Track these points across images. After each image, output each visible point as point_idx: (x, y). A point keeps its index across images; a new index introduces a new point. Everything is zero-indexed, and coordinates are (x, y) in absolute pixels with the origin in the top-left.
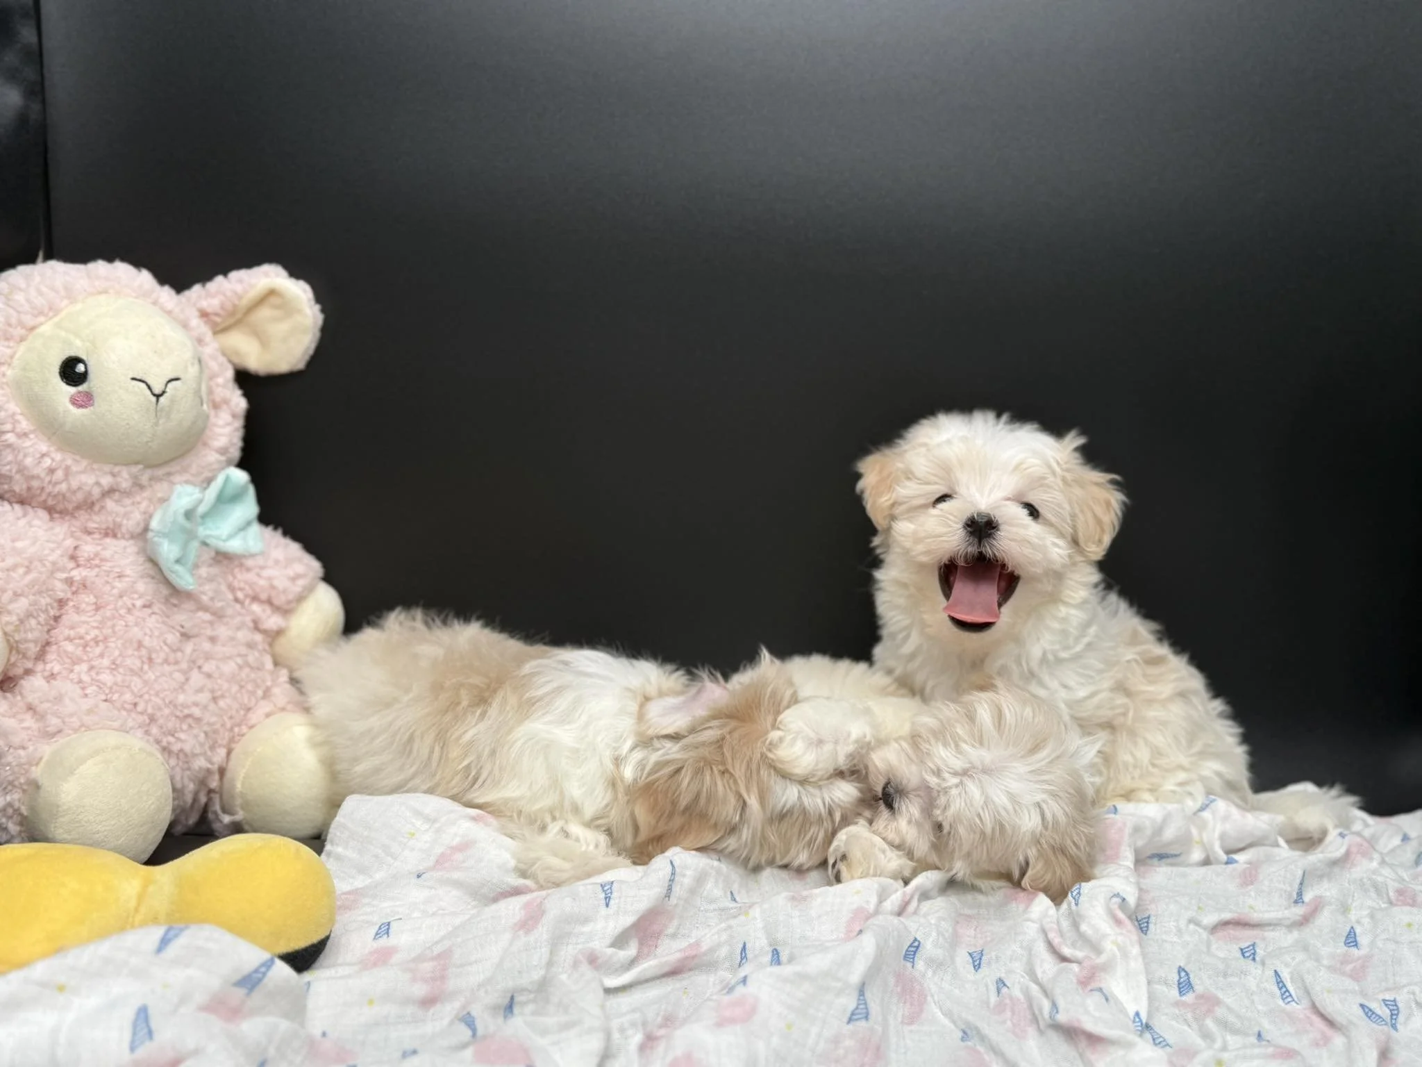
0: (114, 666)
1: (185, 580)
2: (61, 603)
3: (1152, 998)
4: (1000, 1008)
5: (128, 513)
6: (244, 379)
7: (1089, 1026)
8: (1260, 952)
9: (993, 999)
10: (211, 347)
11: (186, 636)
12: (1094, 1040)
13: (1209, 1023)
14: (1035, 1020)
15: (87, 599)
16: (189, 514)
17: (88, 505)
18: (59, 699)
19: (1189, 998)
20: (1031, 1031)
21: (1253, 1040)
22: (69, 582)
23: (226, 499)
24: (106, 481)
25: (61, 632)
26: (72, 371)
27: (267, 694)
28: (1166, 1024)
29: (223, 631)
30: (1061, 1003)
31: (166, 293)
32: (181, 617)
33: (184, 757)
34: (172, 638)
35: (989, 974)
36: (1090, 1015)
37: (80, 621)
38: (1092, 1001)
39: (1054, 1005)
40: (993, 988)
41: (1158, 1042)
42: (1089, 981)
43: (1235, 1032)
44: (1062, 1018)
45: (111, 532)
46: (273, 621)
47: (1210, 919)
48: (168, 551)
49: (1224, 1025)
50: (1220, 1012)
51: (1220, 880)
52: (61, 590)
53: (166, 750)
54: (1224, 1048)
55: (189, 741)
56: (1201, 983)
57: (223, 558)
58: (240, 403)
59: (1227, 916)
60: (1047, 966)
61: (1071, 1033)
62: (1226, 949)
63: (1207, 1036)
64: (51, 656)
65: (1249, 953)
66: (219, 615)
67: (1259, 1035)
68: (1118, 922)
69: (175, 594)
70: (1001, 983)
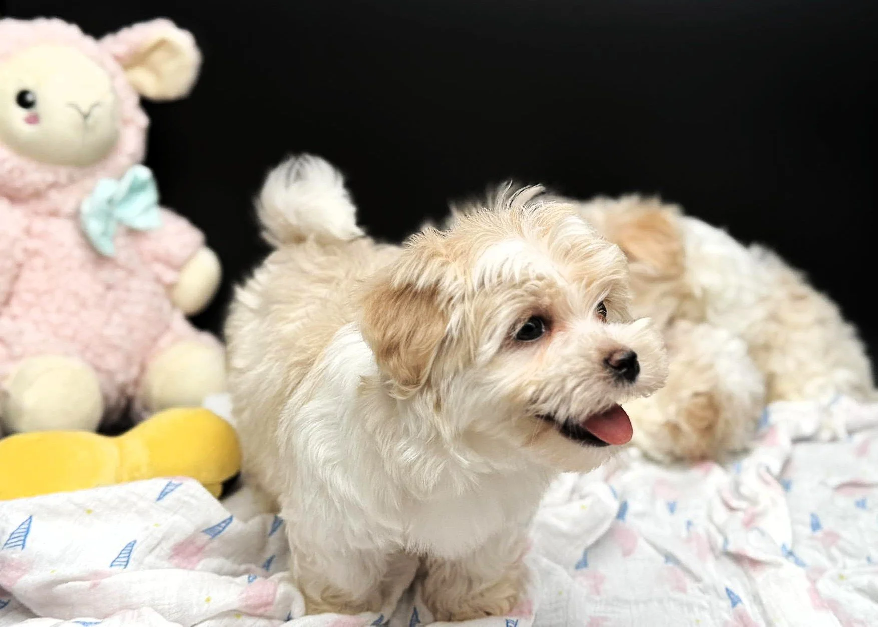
0: (59, 310)
1: (107, 247)
2: (20, 266)
3: (794, 534)
4: (689, 540)
5: (64, 200)
6: (146, 104)
7: (752, 554)
8: (869, 504)
9: (684, 534)
10: (122, 79)
11: (109, 287)
12: (754, 563)
13: (835, 551)
14: (713, 549)
15: (38, 262)
16: (110, 201)
17: (37, 194)
18: (20, 333)
19: (819, 534)
20: (710, 558)
21: (864, 562)
22: (25, 251)
23: (135, 189)
24: (50, 177)
25: (21, 286)
26: (23, 100)
27: (167, 327)
28: (805, 553)
29: (135, 284)
30: (731, 538)
31: (88, 42)
32: (106, 274)
33: (110, 374)
34: (99, 289)
35: (681, 518)
36: (751, 546)
37: (33, 279)
38: (753, 536)
39: (726, 541)
40: (684, 527)
41: (799, 563)
42: (750, 523)
43: (851, 556)
44: (732, 548)
45: (54, 214)
46: (169, 276)
47: (836, 481)
48: (94, 227)
49: (845, 552)
50: (841, 543)
51: (843, 453)
52: (19, 256)
53: (97, 369)
54: (845, 567)
55: (112, 362)
56: (828, 524)
57: (133, 233)
58: (142, 120)
59: (847, 479)
60: (721, 515)
61: (739, 559)
62: (845, 502)
63: (832, 559)
64: (14, 302)
65: (862, 504)
66: (131, 273)
67: (869, 559)
68: (766, 483)
69: (100, 258)
70: (689, 524)
